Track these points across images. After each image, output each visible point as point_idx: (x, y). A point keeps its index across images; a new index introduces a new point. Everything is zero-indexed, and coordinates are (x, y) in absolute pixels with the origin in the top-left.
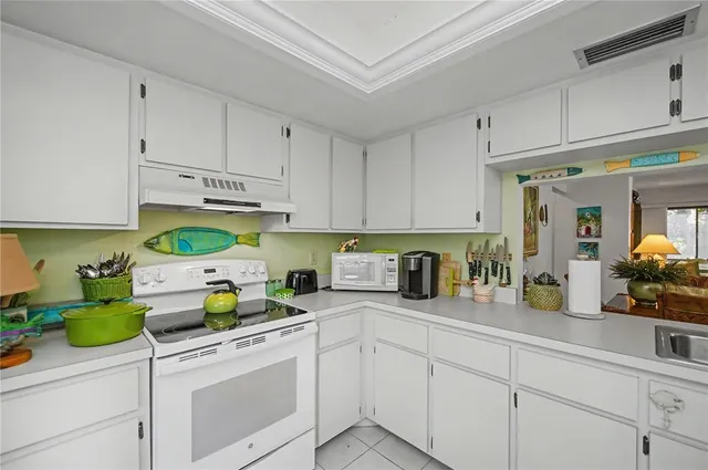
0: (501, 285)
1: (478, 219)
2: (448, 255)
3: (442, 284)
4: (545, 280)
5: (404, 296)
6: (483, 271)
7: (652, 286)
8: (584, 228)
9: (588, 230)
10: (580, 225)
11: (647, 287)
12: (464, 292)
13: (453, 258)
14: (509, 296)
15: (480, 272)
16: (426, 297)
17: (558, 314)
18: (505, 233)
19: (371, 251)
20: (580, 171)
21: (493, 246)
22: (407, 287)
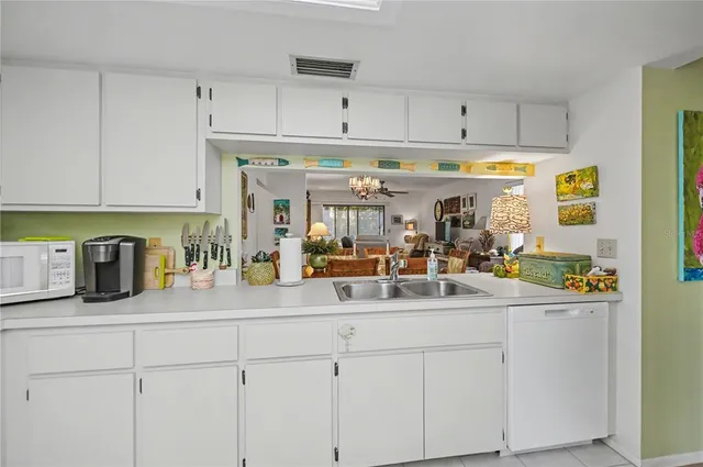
0: (221, 268)
1: (198, 197)
2: (159, 239)
3: (149, 275)
4: (261, 257)
5: (87, 300)
6: (202, 255)
7: (322, 256)
8: (278, 216)
9: (281, 218)
10: (276, 214)
11: (319, 258)
12: (180, 282)
13: (164, 243)
14: (229, 277)
15: (198, 257)
16: (127, 295)
17: (273, 287)
18: (225, 214)
19: (16, 240)
20: (287, 163)
21: (213, 228)
22: (93, 287)
